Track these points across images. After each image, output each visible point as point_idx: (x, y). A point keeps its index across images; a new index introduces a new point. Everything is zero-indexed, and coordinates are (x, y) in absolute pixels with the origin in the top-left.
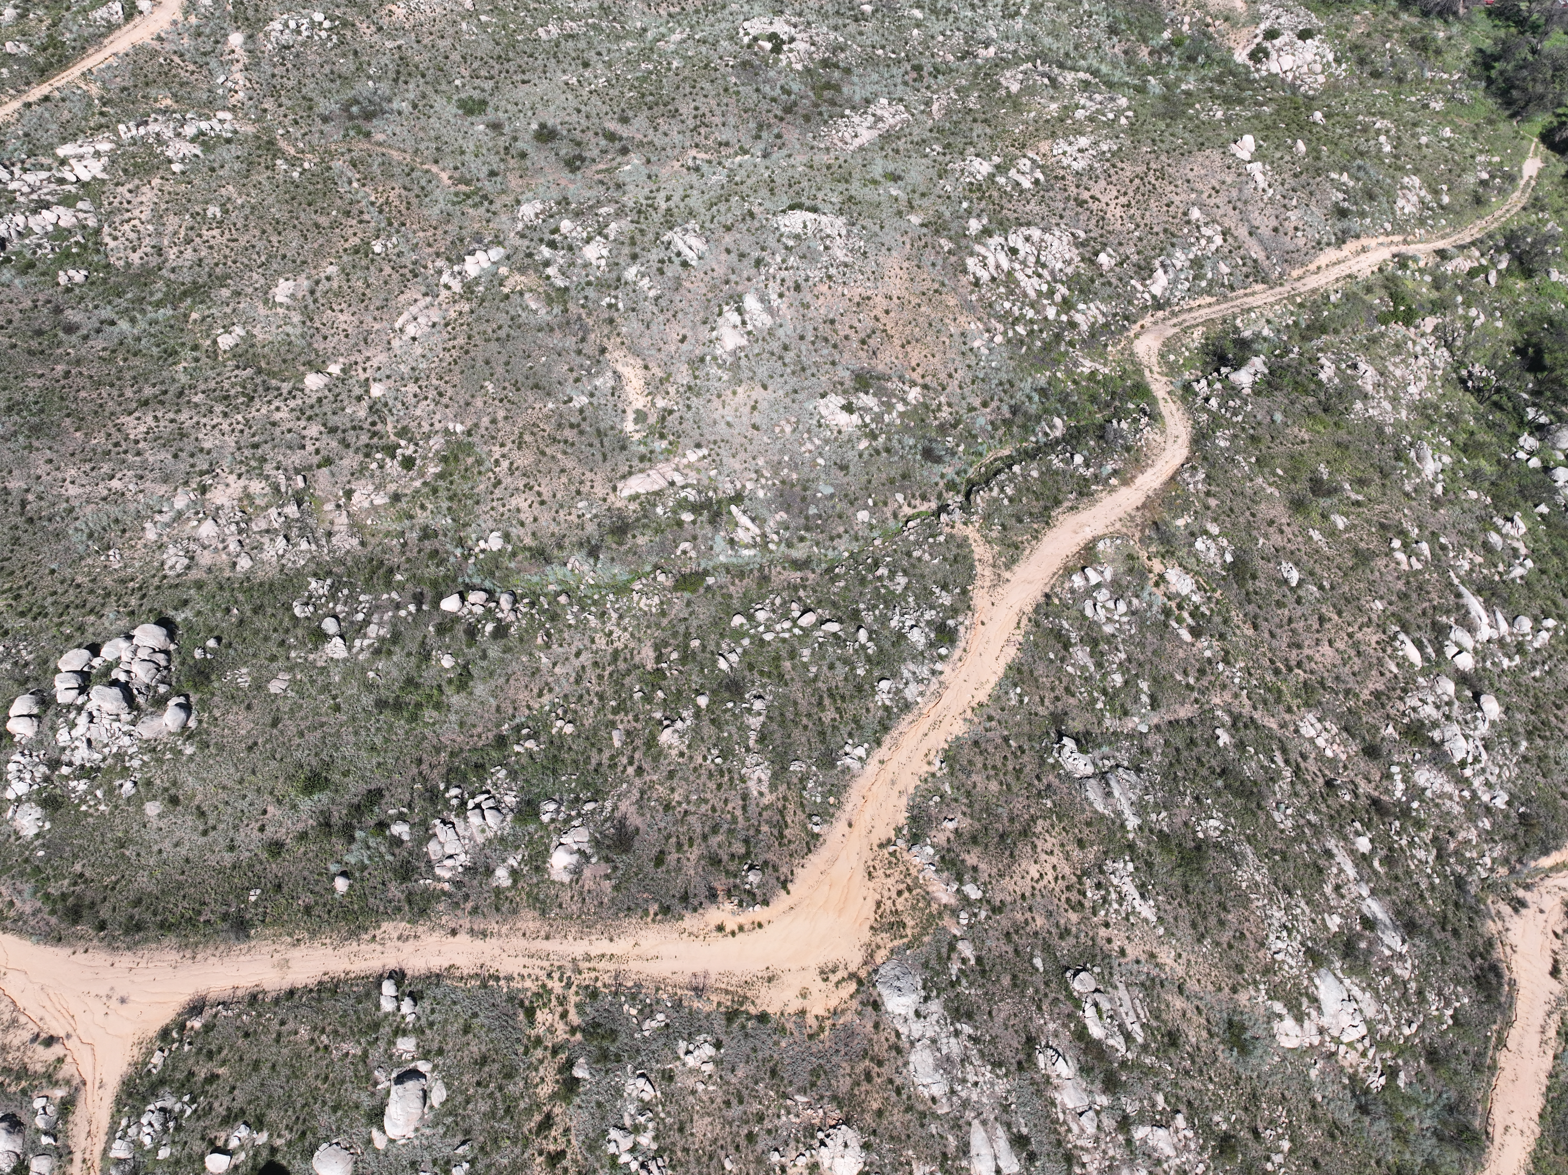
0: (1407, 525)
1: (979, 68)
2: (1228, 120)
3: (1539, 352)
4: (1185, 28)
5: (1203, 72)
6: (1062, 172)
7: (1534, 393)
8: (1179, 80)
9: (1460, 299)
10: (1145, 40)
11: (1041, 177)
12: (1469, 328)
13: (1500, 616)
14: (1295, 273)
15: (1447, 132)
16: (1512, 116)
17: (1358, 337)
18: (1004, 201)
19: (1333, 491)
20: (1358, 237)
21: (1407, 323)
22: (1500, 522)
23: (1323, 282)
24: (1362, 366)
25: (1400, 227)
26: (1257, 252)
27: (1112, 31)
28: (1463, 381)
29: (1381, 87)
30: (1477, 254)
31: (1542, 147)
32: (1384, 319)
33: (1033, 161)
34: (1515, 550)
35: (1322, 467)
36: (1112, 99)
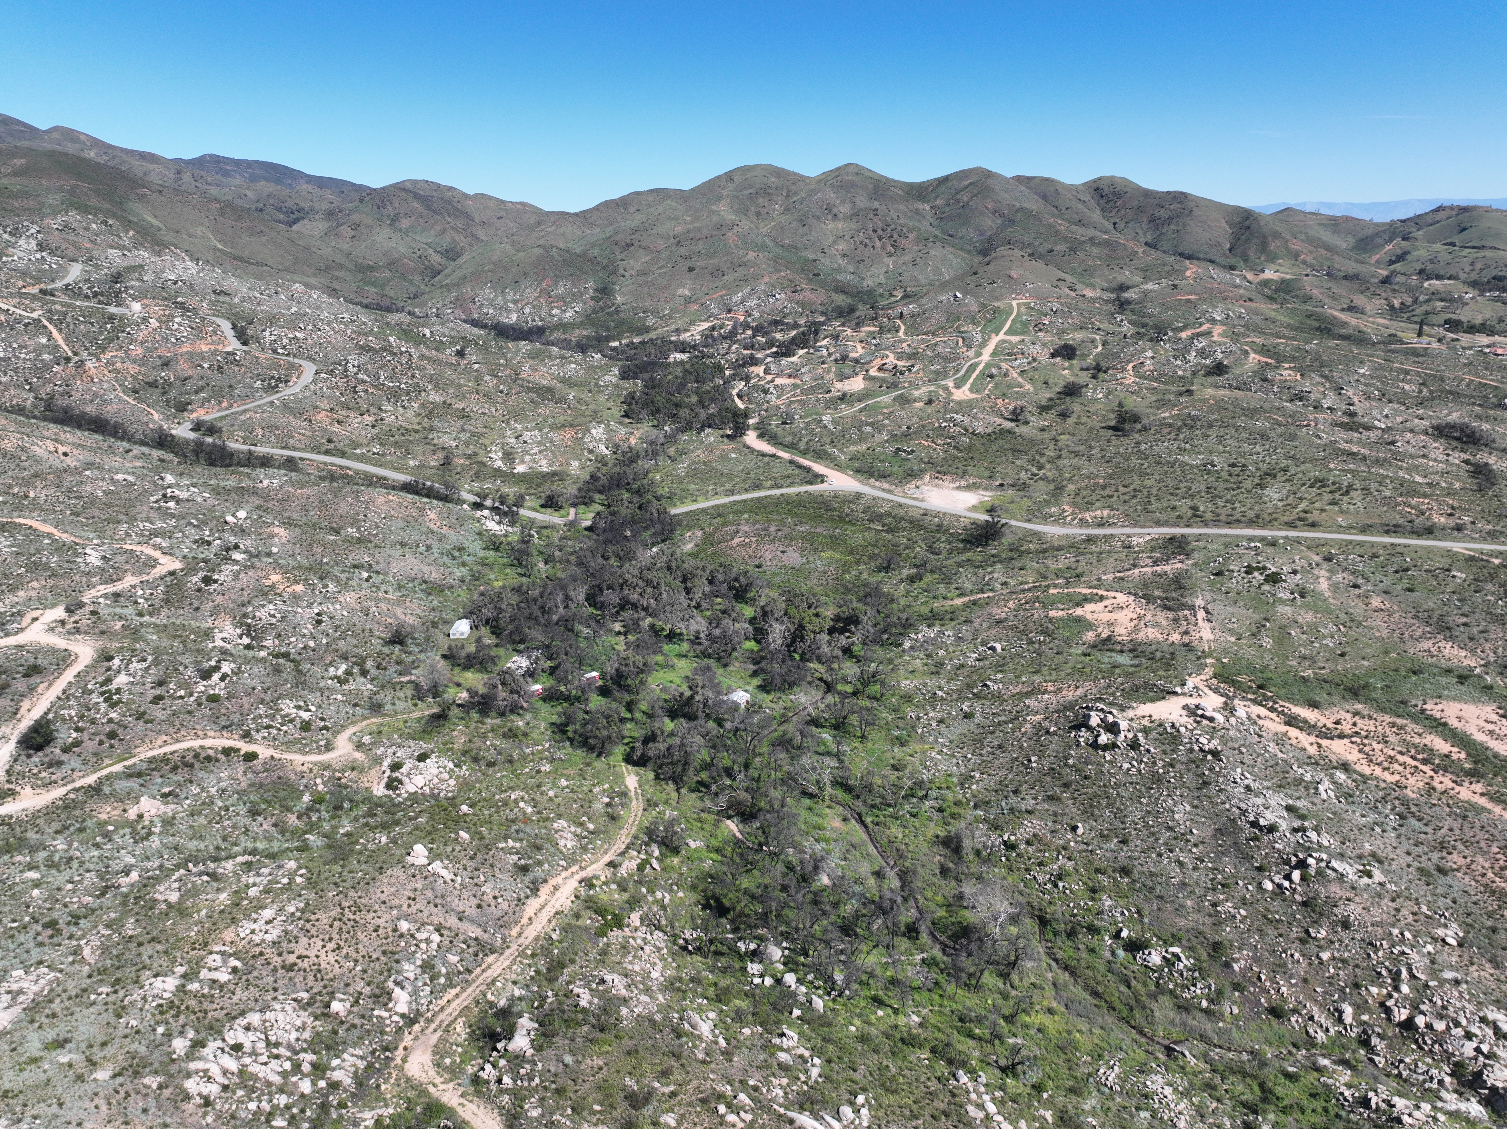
0: (720, 1088)
1: (126, 896)
2: (394, 841)
3: (718, 900)
4: (321, 787)
5: (353, 814)
6: (258, 950)
7: (735, 930)
8: (335, 828)
9: (644, 890)
10: (289, 810)
11: (238, 964)
12: (664, 908)
13: (828, 1118)
14: (514, 932)
15: (564, 782)
16: (599, 755)
17: (591, 957)
18: (206, 1005)
19: (648, 1096)
20: (545, 881)
21: (620, 927)
22: (777, 1041)
23: (540, 928)
24: (608, 978)
25: (572, 860)
26: (474, 932)
27: (254, 813)
28: (684, 949)
29: (499, 771)
30: (635, 853)
31: (630, 767)
32: (601, 933)
33: (222, 953)
34: (801, 1056)
35: (629, 1081)
36: (279, 867)
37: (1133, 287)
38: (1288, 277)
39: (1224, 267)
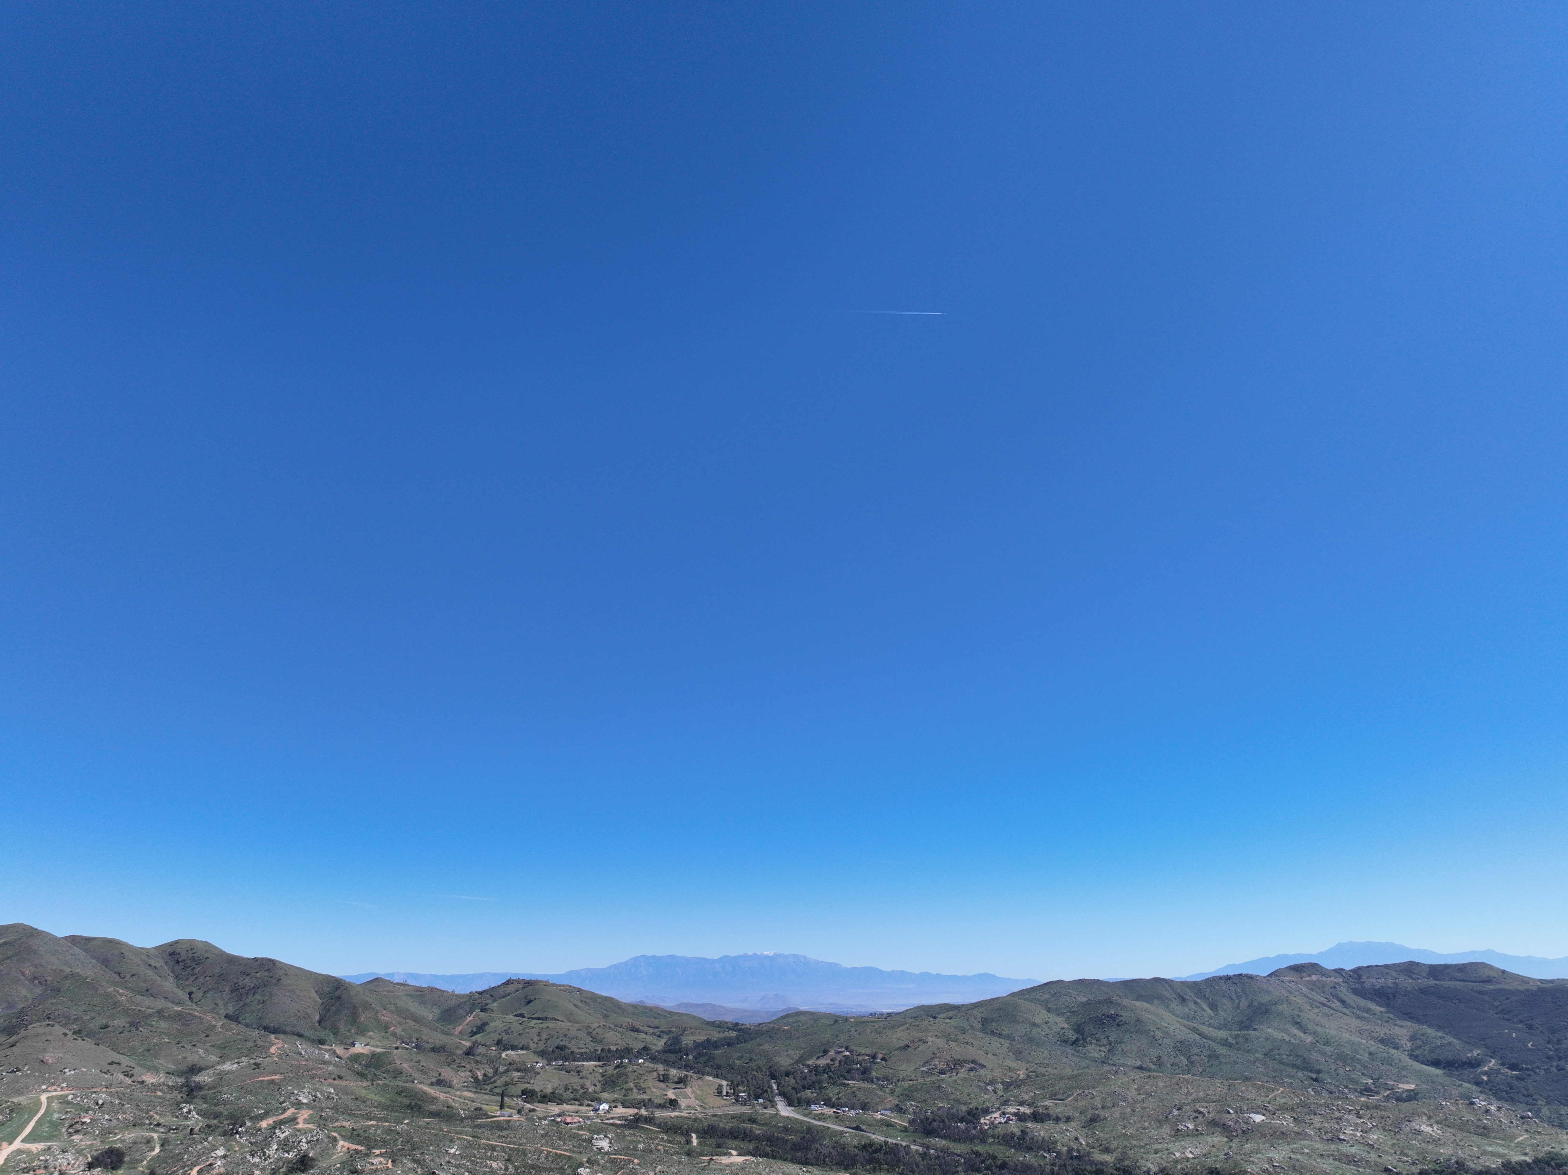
37: (207, 1068)
38: (379, 1050)
39: (313, 1041)
